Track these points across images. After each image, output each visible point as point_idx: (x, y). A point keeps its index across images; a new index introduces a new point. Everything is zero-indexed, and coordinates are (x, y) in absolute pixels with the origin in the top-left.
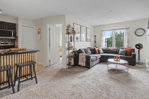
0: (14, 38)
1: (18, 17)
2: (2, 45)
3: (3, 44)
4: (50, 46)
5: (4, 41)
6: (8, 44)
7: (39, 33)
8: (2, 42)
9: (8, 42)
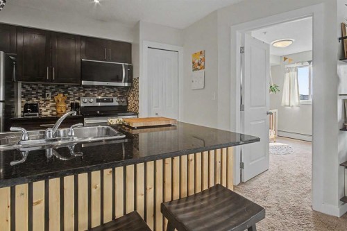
0: (126, 84)
1: (139, 22)
2: (99, 104)
3: (102, 101)
4: (242, 108)
5: (103, 94)
6: (112, 101)
7: (197, 66)
8: (99, 95)
9: (111, 95)
